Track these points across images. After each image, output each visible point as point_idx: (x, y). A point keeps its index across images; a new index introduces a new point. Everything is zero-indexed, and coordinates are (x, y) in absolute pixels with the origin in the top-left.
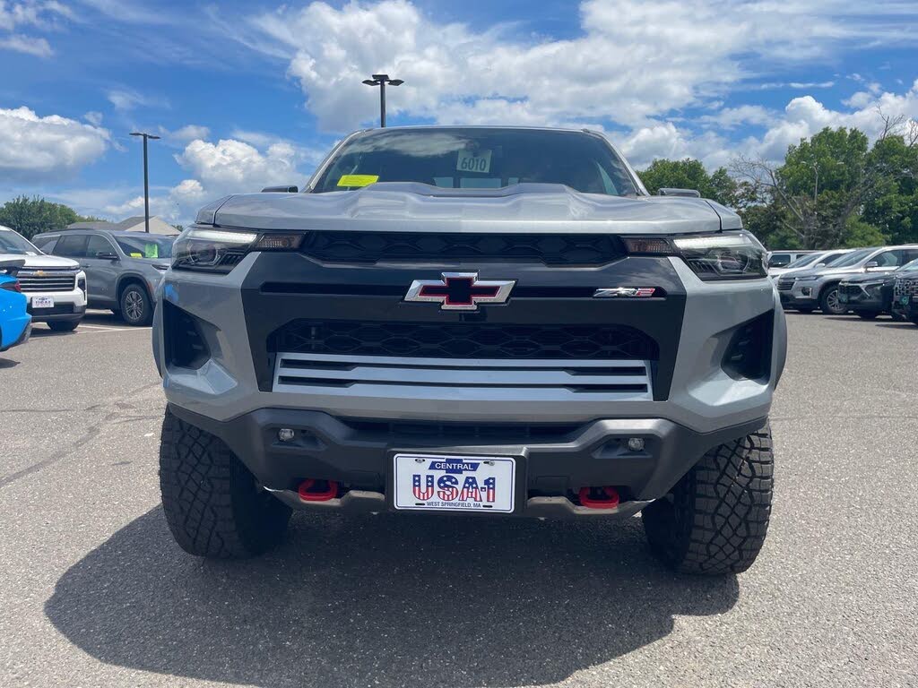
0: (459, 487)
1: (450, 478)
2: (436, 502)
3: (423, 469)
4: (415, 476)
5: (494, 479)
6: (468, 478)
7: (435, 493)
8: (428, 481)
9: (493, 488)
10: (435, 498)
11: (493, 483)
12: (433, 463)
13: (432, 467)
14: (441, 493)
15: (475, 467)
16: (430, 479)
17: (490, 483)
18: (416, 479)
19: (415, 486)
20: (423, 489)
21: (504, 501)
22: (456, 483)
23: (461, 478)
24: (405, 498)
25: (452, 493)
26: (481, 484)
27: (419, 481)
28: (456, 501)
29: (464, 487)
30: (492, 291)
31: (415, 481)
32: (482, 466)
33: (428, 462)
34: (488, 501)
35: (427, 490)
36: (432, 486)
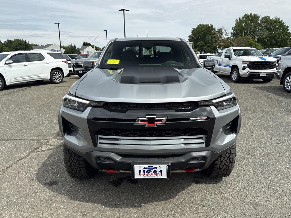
0: (152, 173)
1: (149, 171)
2: (146, 176)
3: (142, 169)
4: (139, 171)
5: (162, 171)
6: (154, 171)
7: (145, 174)
8: (143, 172)
9: (161, 173)
10: (145, 176)
11: (161, 172)
12: (145, 167)
13: (144, 168)
14: (147, 175)
15: (156, 168)
16: (144, 171)
17: (160, 172)
18: (140, 171)
19: (139, 173)
20: (142, 173)
21: (164, 175)
22: (151, 172)
23: (152, 171)
24: (137, 176)
25: (150, 174)
26: (158, 172)
27: (141, 172)
28: (151, 176)
29: (153, 173)
30: (161, 120)
31: (139, 172)
32: (158, 168)
33: (143, 167)
34: (160, 176)
35: (143, 174)
36: (144, 173)
